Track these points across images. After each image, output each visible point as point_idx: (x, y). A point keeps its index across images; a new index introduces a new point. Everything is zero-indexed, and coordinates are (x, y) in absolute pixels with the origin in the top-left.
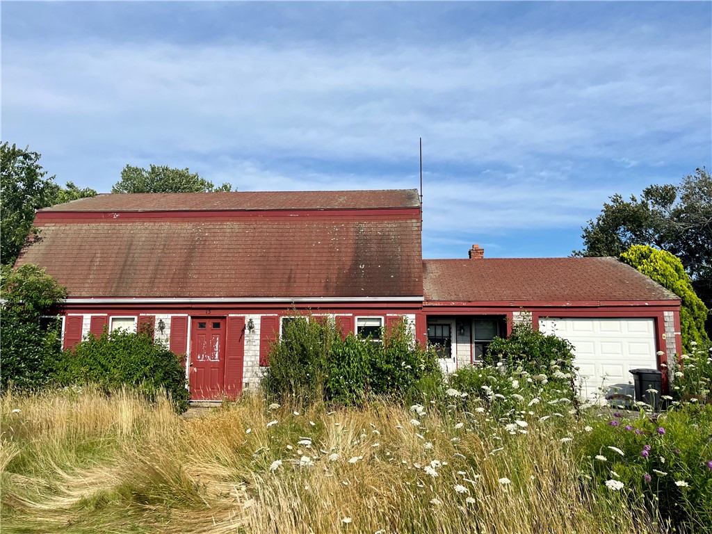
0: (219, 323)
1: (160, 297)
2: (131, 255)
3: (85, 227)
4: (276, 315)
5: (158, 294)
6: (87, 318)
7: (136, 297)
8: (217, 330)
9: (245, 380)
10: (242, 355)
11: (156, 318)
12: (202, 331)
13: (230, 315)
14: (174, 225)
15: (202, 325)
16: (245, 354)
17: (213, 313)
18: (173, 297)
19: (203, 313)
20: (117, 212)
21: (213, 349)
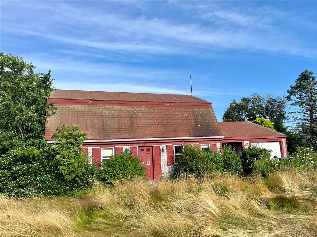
0: (149, 149)
1: (125, 138)
2: (104, 120)
3: (76, 106)
4: (172, 145)
5: (124, 137)
6: (90, 149)
7: (114, 139)
8: (148, 152)
9: (162, 172)
10: (160, 161)
11: (123, 148)
12: (142, 152)
13: (154, 145)
14: (119, 107)
15: (142, 150)
16: (161, 161)
17: (148, 145)
18: (131, 138)
19: (143, 145)
20: (90, 100)
21: (147, 160)
